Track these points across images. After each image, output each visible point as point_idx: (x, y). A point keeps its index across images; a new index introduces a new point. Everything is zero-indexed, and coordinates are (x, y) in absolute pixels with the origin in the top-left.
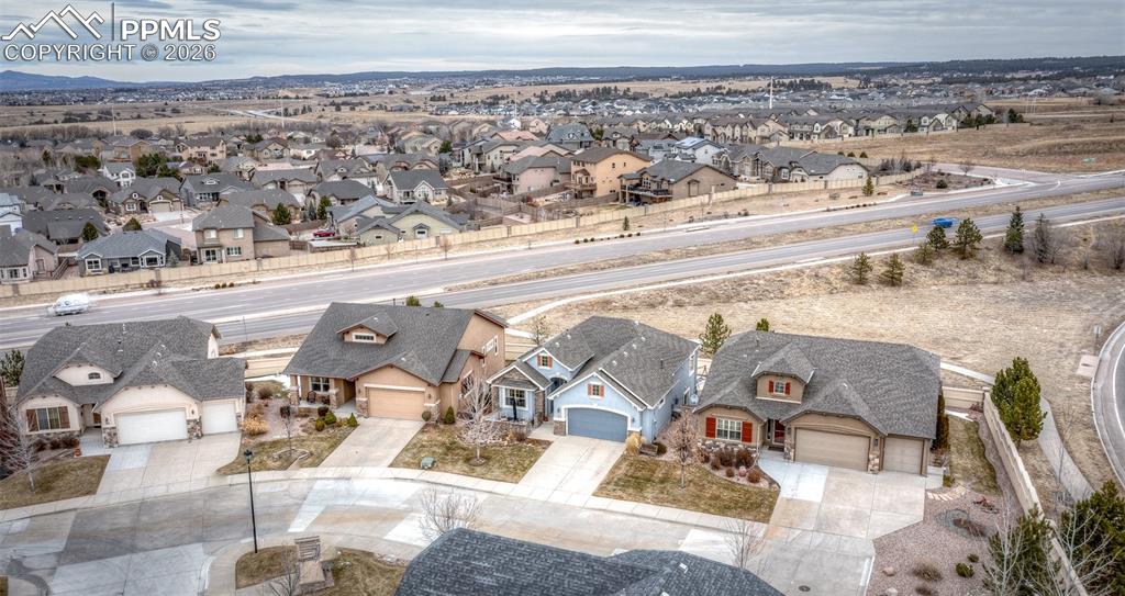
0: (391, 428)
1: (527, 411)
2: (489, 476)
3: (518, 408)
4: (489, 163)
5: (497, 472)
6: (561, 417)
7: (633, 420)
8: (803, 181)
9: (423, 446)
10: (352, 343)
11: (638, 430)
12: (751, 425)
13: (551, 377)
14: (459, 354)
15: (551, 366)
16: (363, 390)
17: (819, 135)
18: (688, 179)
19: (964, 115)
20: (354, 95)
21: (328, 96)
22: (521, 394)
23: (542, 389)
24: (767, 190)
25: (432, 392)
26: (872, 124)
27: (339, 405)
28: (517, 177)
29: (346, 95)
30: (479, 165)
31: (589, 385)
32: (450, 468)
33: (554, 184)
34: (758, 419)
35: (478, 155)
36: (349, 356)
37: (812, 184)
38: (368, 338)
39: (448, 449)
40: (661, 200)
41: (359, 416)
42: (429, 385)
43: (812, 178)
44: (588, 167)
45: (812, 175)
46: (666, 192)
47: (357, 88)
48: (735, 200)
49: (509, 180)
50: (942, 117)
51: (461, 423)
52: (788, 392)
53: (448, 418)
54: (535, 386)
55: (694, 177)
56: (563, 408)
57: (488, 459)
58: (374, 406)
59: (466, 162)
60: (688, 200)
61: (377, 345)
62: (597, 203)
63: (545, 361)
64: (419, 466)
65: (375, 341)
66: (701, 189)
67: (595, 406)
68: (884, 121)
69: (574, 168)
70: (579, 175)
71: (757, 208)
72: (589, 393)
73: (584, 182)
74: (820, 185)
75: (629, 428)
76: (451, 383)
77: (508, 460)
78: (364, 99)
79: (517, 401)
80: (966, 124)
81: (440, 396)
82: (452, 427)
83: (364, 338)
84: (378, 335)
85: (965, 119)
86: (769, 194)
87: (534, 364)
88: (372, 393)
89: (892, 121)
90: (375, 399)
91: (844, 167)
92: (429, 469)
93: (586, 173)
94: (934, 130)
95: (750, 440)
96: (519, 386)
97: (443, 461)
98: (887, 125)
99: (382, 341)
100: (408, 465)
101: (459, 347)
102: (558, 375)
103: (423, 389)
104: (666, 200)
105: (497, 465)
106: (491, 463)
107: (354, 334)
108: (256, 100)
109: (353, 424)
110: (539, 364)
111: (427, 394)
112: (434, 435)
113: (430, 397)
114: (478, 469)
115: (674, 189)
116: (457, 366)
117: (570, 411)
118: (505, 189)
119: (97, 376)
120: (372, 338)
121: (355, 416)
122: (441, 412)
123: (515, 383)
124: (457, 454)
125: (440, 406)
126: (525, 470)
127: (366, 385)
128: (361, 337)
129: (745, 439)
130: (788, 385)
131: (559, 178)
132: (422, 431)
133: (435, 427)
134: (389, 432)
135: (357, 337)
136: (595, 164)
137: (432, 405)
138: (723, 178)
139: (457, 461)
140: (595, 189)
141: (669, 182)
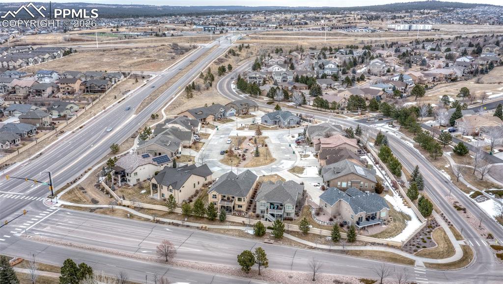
50: (59, 52)
80: (65, 54)
135: (199, 113)
140: (76, 91)
141: (104, 86)
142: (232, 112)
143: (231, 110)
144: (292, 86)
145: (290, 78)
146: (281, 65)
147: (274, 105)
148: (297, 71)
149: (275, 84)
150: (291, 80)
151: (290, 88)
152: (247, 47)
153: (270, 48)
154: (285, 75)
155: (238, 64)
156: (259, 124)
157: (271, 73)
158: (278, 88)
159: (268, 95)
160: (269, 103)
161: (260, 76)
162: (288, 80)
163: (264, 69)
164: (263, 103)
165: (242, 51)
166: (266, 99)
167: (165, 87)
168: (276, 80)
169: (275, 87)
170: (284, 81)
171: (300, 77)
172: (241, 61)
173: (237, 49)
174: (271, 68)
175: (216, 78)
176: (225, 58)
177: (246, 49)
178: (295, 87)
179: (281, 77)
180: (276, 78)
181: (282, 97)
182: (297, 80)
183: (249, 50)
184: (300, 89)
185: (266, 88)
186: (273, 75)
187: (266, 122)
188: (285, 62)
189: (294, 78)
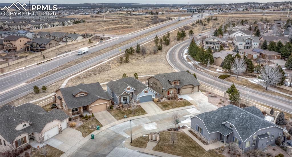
10: (78, 97)
12: (175, 90)
13: (130, 92)
17: (42, 27)
23: (131, 95)
26: (55, 24)
38: (82, 95)
40: (43, 50)
44: (12, 42)
46: (44, 47)
48: (60, 48)
50: (69, 21)
52: (177, 83)
56: (139, 97)
60: (50, 49)
62: (18, 53)
63: (128, 89)
66: (52, 46)
68: (57, 23)
73: (11, 46)
80: (74, 23)
83: (81, 95)
87: (126, 90)
88: (94, 107)
89: (59, 23)
94: (68, 25)
98: (58, 24)
99: (86, 95)
102: (132, 91)
104: (45, 49)
111: (107, 103)
119: (25, 125)
120: (83, 94)
123: (125, 95)
128: (80, 95)
135: (79, 95)
138: (56, 42)
140: (17, 49)
141: (44, 45)
142: (146, 94)
143: (146, 92)
144: (259, 54)
145: (256, 44)
146: (245, 32)
147: (230, 81)
148: (264, 37)
149: (235, 51)
150: (257, 46)
151: (255, 56)
152: (215, 20)
153: (236, 21)
154: (248, 41)
155: (203, 32)
156: (186, 131)
157: (232, 39)
158: (238, 56)
159: (222, 66)
160: (223, 77)
161: (219, 42)
162: (253, 47)
163: (226, 36)
164: (215, 76)
165: (210, 22)
166: (220, 70)
167: (109, 49)
168: (237, 47)
169: (234, 54)
170: (247, 48)
171: (268, 44)
172: (206, 29)
173: (206, 21)
174: (234, 34)
175: (172, 43)
176: (191, 26)
177: (214, 21)
178: (262, 56)
179: (244, 43)
180: (238, 44)
181: (243, 69)
182: (264, 46)
183: (217, 22)
184: (270, 58)
185: (221, 56)
186: (234, 41)
187: (199, 129)
188: (250, 29)
189: (260, 45)
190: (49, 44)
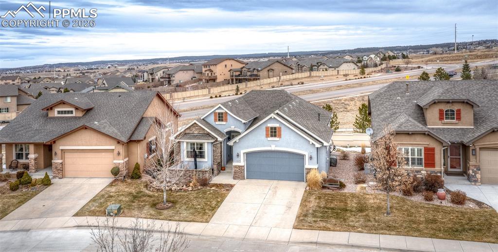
0: (82, 185)
1: (206, 162)
2: (177, 218)
3: (198, 160)
4: (157, 78)
5: (185, 214)
6: (240, 161)
7: (311, 158)
8: (326, 70)
9: (111, 197)
10: (54, 118)
11: (316, 167)
12: (433, 150)
13: (226, 131)
14: (144, 120)
15: (226, 121)
16: (59, 153)
18: (268, 68)
19: (382, 56)
20: (92, 69)
21: (79, 70)
22: (201, 146)
23: (220, 139)
24: (309, 75)
25: (121, 149)
27: (37, 170)
28: (173, 75)
29: (88, 69)
30: (152, 79)
31: (267, 128)
32: (136, 212)
33: (193, 79)
34: (440, 142)
35: (151, 74)
36: (50, 127)
37: (331, 72)
38: (69, 112)
39: (135, 197)
40: (254, 80)
41: (54, 177)
42: (119, 142)
43: (330, 69)
44: (212, 68)
45: (330, 67)
46: (256, 75)
47: (93, 67)
48: (293, 79)
49: (169, 78)
50: (372, 56)
51: (146, 178)
52: (459, 118)
53: (135, 174)
54: (213, 137)
55: (271, 67)
56: (242, 152)
57: (174, 203)
58: (68, 168)
59: (145, 80)
60: (268, 79)
61: (75, 118)
62: (218, 85)
63: (221, 117)
64: (104, 213)
65: (74, 115)
66: (275, 74)
67: (273, 148)
69: (204, 69)
70: (207, 72)
71: (307, 81)
72: (267, 136)
73: (210, 75)
74: (335, 72)
75: (307, 166)
76: (139, 141)
77: (195, 203)
78: (96, 71)
79: (197, 153)
80: (384, 59)
81: (128, 154)
82: (139, 181)
83: (65, 112)
84: (77, 109)
85: (383, 57)
86: (310, 76)
87: (211, 120)
88: (67, 155)
89: (351, 58)
90: (70, 159)
91: (345, 63)
92: (116, 215)
93: (211, 71)
95: (433, 165)
96: (199, 139)
97: (129, 207)
99: (80, 114)
100: (93, 213)
101: (144, 116)
102: (233, 128)
103: (113, 147)
104: (256, 79)
105: (184, 207)
106: (177, 206)
107: (56, 110)
108: (44, 72)
109: (46, 182)
110: (215, 120)
111: (116, 152)
112: (123, 187)
113: (119, 154)
114: (165, 212)
115: (261, 74)
116: (143, 129)
117: (248, 155)
118: (167, 82)
120: (72, 112)
121: (51, 177)
122: (128, 169)
123: (195, 137)
124: (144, 201)
125: (127, 163)
126: (214, 209)
127: (61, 148)
128: (62, 112)
129: (427, 165)
130: (459, 111)
131: (196, 75)
132: (111, 185)
133: (123, 181)
134: (79, 187)
135: (59, 112)
136: (216, 65)
137: (120, 161)
138: (285, 68)
139: (144, 206)
140: (217, 79)
141: (258, 71)
142: (275, 145)
143: (274, 132)
190: (268, 71)
